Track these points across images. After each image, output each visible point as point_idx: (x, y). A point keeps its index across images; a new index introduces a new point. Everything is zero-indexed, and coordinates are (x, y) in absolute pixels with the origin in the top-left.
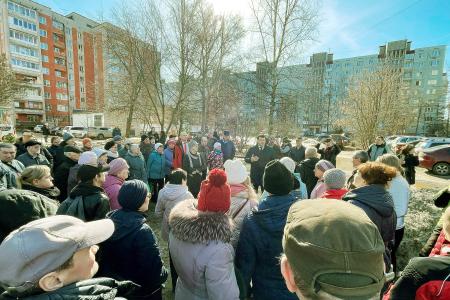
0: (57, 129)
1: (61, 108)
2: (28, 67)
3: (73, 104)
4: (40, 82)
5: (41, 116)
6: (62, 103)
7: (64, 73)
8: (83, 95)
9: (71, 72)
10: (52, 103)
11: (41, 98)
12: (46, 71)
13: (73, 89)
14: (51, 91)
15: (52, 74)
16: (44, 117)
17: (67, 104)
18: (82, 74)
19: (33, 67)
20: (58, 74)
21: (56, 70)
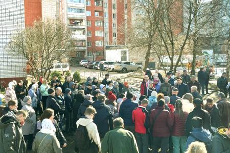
0: (94, 64)
1: (99, 44)
2: (78, 12)
3: (107, 39)
4: (84, 23)
5: (84, 52)
6: (98, 39)
7: (101, 13)
8: (115, 30)
9: (106, 11)
10: (92, 40)
11: (84, 37)
12: (89, 13)
13: (107, 25)
14: (91, 29)
15: (93, 15)
16: (86, 53)
17: (102, 39)
18: (114, 11)
19: (80, 12)
20: (97, 14)
21: (96, 11)
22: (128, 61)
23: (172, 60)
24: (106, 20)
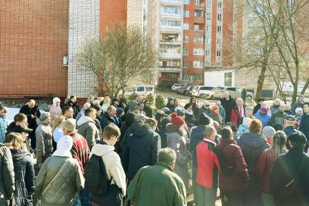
0: (188, 89)
1: (197, 65)
2: (172, 25)
3: (208, 58)
4: (180, 38)
5: (178, 74)
6: (197, 58)
7: (202, 26)
8: (219, 47)
9: (209, 23)
10: (188, 59)
11: (179, 56)
12: (186, 26)
13: (209, 41)
14: (188, 47)
15: (191, 28)
16: (181, 75)
17: (203, 59)
18: (219, 24)
19: (176, 25)
20: (196, 27)
21: (195, 24)
22: (233, 86)
23: (295, 85)
24: (209, 34)
